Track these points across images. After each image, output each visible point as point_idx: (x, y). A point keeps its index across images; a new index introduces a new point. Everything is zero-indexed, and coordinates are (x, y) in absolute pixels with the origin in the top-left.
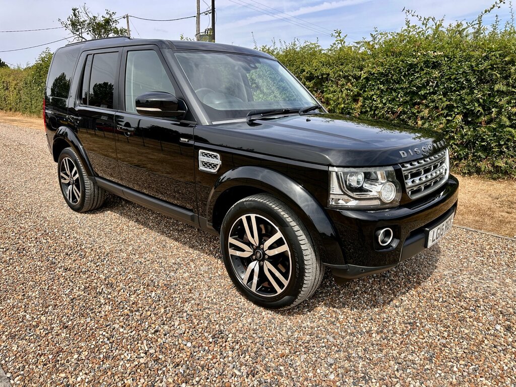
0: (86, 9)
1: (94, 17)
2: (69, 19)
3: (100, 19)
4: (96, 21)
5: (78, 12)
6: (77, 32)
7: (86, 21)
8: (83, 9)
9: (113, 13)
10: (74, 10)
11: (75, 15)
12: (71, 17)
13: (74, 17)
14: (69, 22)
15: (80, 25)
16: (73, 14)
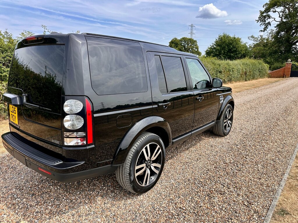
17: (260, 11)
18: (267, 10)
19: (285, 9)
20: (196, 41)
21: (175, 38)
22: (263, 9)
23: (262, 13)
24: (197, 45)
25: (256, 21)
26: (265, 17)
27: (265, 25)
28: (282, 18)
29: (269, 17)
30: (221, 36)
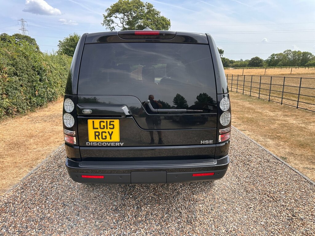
17: (103, 15)
18: (110, 15)
19: (124, 16)
20: (34, 39)
21: (4, 34)
22: (106, 14)
23: (106, 17)
24: (36, 44)
25: (102, 24)
26: (109, 21)
27: (110, 29)
28: (123, 24)
29: (113, 22)
30: (72, 36)
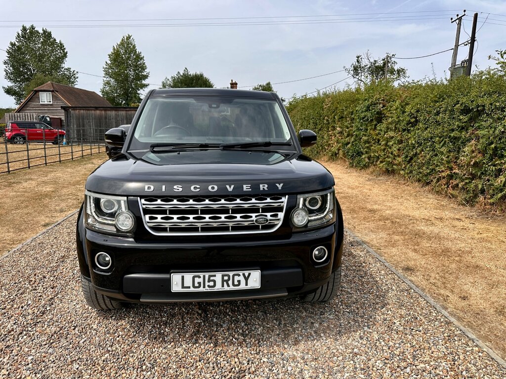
0: (369, 55)
1: (375, 61)
2: (352, 66)
3: (380, 63)
4: (376, 65)
5: (361, 59)
6: (357, 76)
7: (367, 65)
8: (365, 55)
9: (393, 55)
10: (358, 57)
11: (358, 61)
12: (354, 64)
13: (357, 63)
14: (353, 68)
15: (361, 70)
16: (356, 61)
